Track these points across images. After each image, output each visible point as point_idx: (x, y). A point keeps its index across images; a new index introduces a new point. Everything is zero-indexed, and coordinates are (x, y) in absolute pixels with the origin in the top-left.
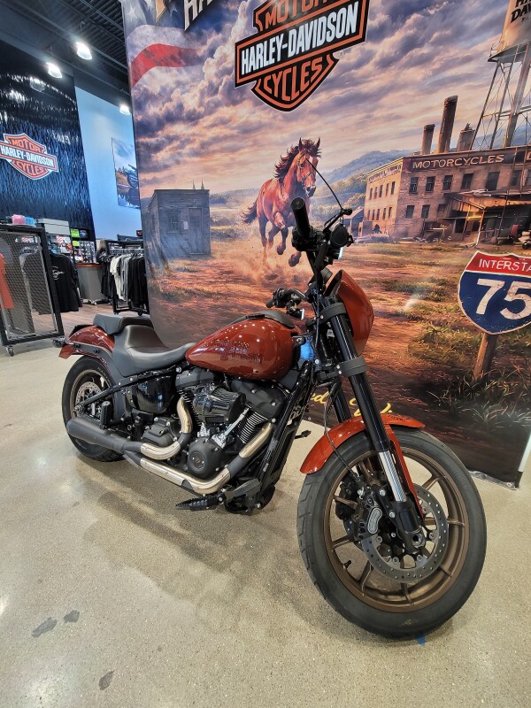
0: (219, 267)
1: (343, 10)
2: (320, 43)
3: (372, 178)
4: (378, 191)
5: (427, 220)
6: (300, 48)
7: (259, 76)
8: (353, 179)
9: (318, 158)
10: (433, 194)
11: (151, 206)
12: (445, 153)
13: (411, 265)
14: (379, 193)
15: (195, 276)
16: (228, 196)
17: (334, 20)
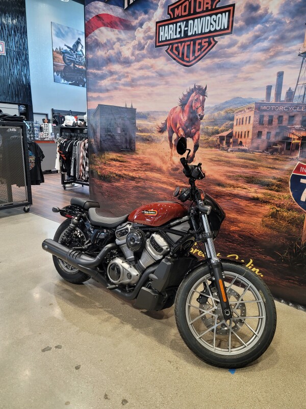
0: (140, 160)
1: (220, 15)
2: (207, 30)
3: (238, 112)
4: (241, 121)
5: (269, 141)
6: (195, 32)
7: (170, 43)
8: (226, 112)
9: (205, 97)
10: (273, 126)
11: (95, 114)
12: (278, 102)
13: (262, 168)
14: (241, 122)
15: (124, 165)
16: (148, 114)
17: (215, 20)
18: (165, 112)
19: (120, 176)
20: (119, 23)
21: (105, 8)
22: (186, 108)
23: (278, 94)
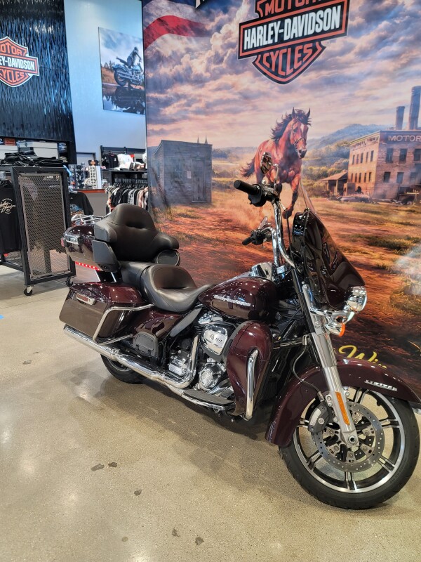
0: (218, 215)
1: (328, 10)
2: (311, 32)
3: (355, 146)
5: (401, 185)
6: (294, 34)
7: (259, 52)
8: (338, 146)
9: (308, 126)
10: (406, 164)
11: (157, 154)
12: (414, 130)
13: (389, 224)
14: (360, 159)
15: (196, 223)
16: (229, 151)
17: (322, 17)
18: (251, 149)
19: (190, 237)
20: (188, 28)
21: (169, 8)
22: (282, 142)
23: (414, 118)
